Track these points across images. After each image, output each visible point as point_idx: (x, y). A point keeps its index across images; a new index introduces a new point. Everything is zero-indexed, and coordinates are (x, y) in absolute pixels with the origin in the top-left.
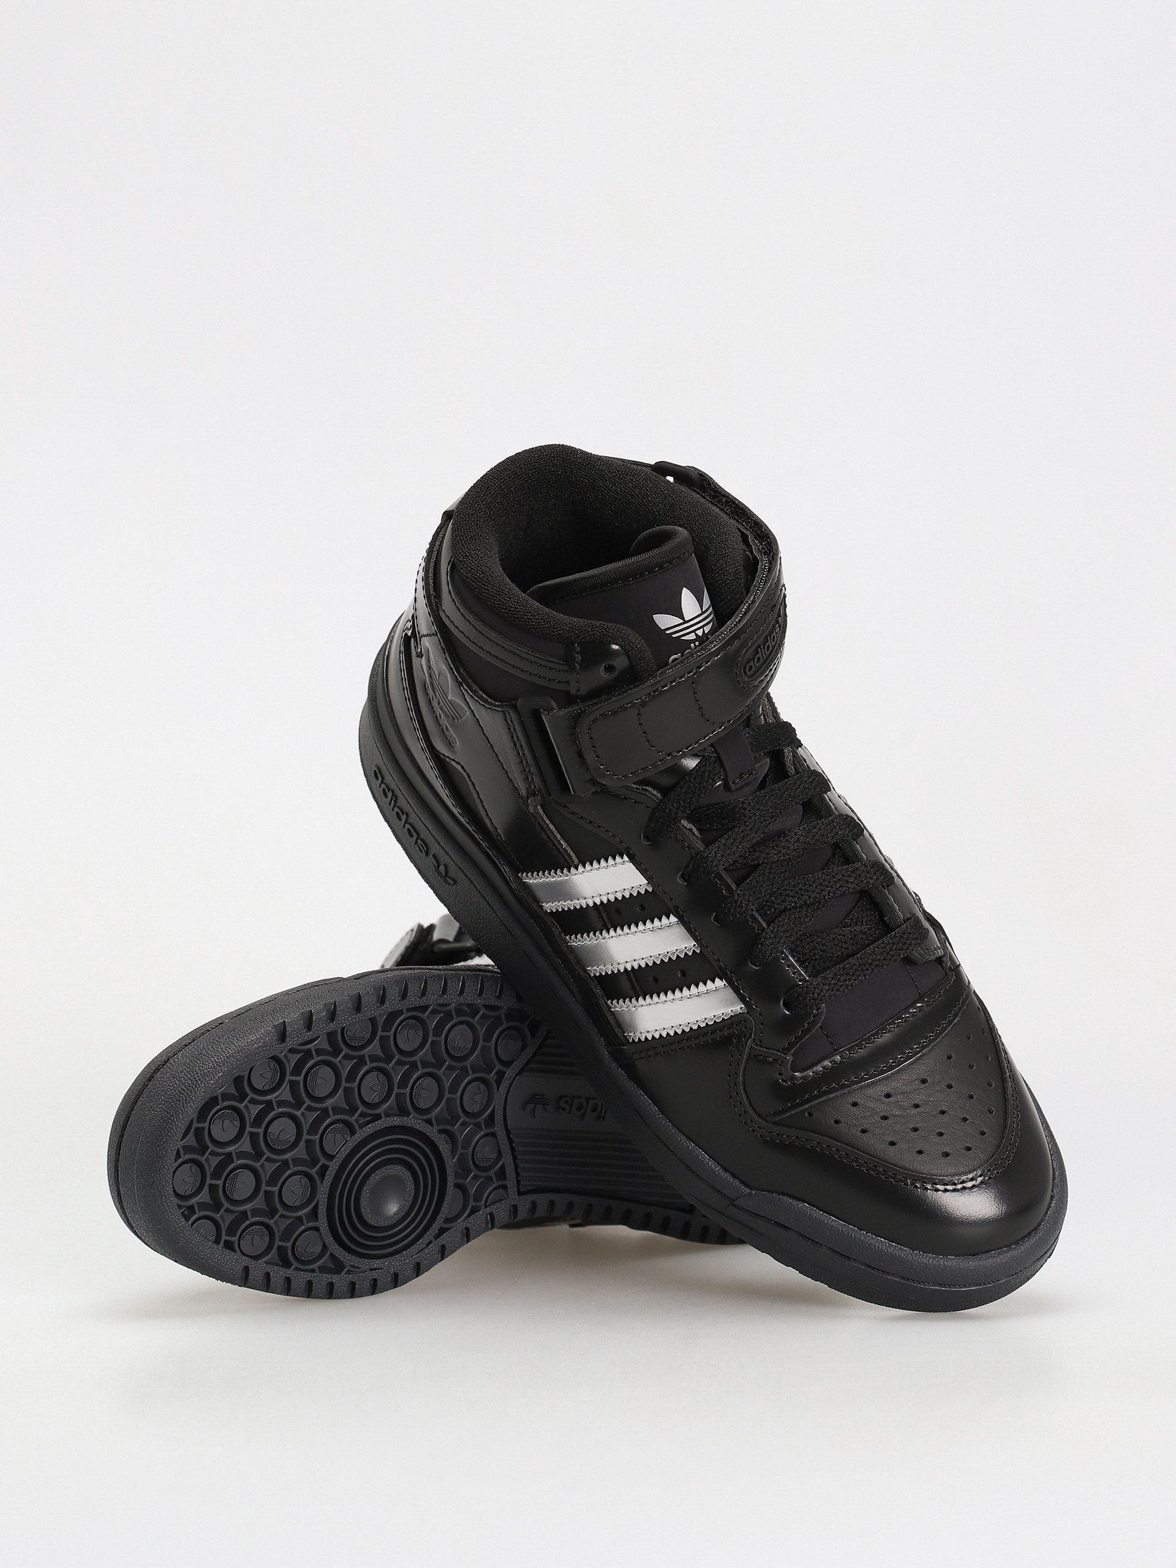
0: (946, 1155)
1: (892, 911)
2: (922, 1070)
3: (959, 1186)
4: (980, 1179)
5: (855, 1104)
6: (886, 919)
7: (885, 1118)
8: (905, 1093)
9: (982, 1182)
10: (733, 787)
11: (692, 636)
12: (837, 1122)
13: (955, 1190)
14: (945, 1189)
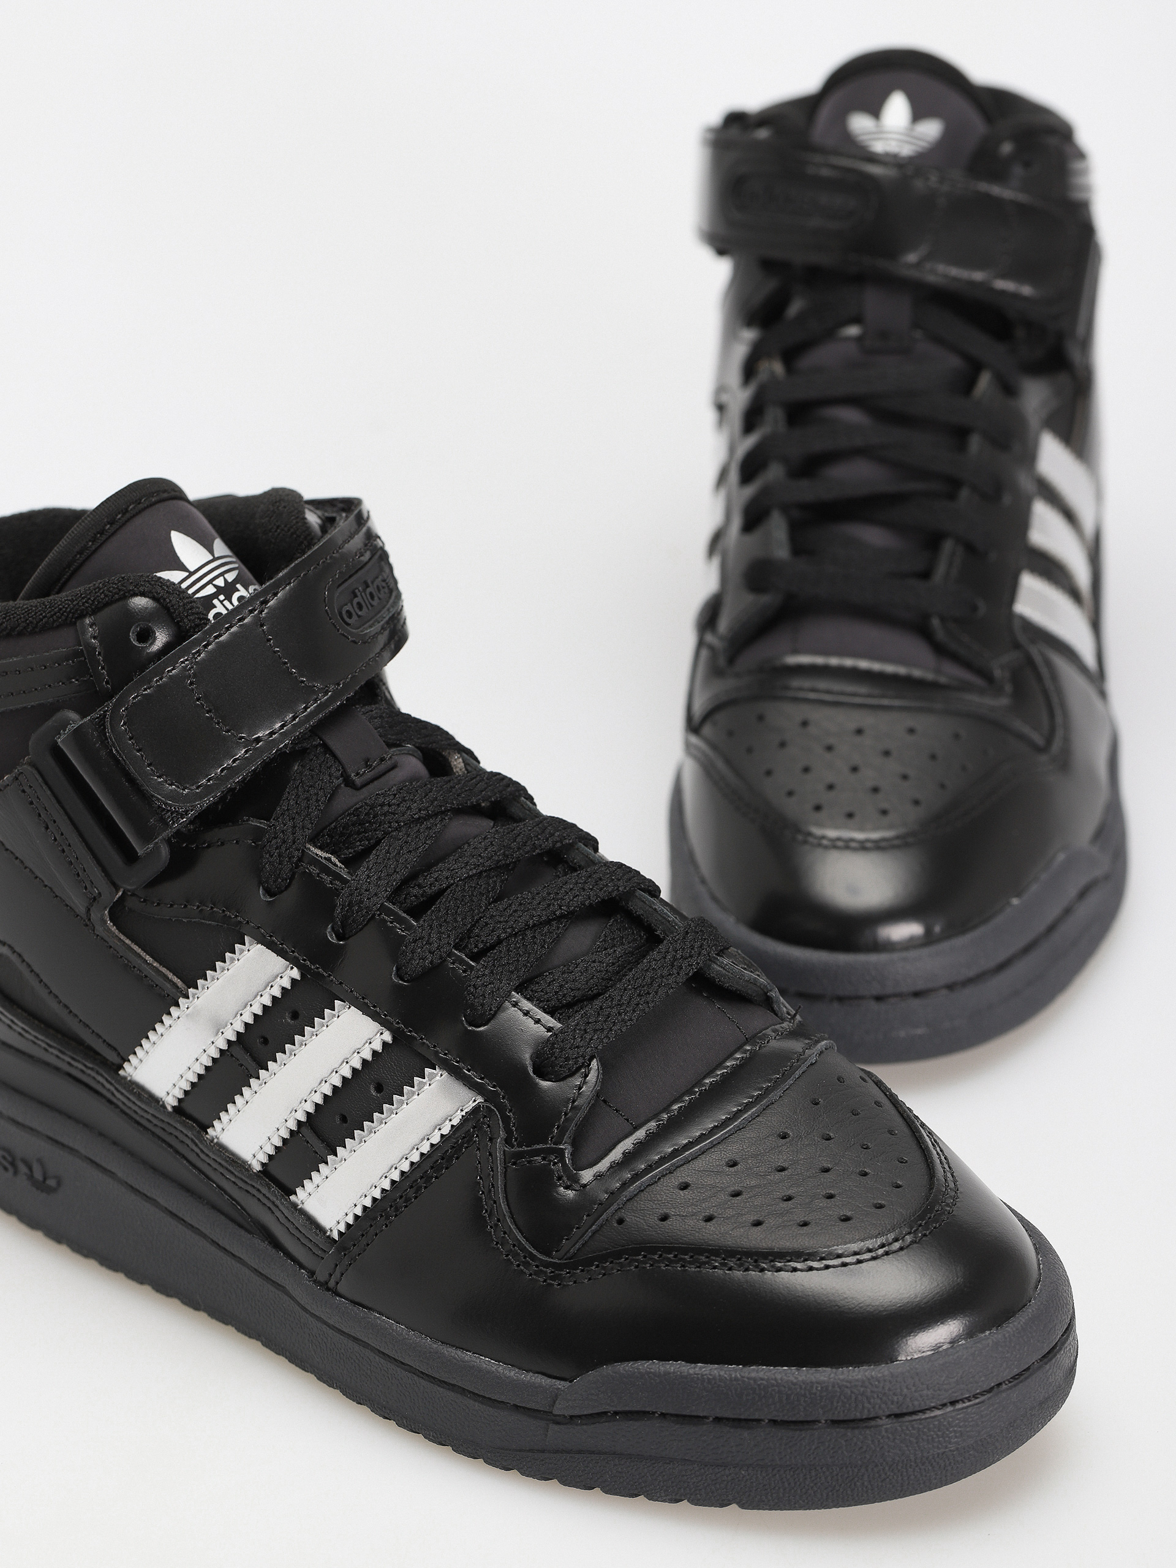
0: (846, 1219)
1: (664, 918)
2: (773, 1120)
3: (881, 1251)
4: (908, 1238)
5: (685, 1187)
6: (658, 933)
7: (737, 1194)
8: (758, 1155)
9: (912, 1242)
10: (358, 781)
11: (210, 590)
12: (664, 1218)
13: (874, 1258)
14: (858, 1259)
